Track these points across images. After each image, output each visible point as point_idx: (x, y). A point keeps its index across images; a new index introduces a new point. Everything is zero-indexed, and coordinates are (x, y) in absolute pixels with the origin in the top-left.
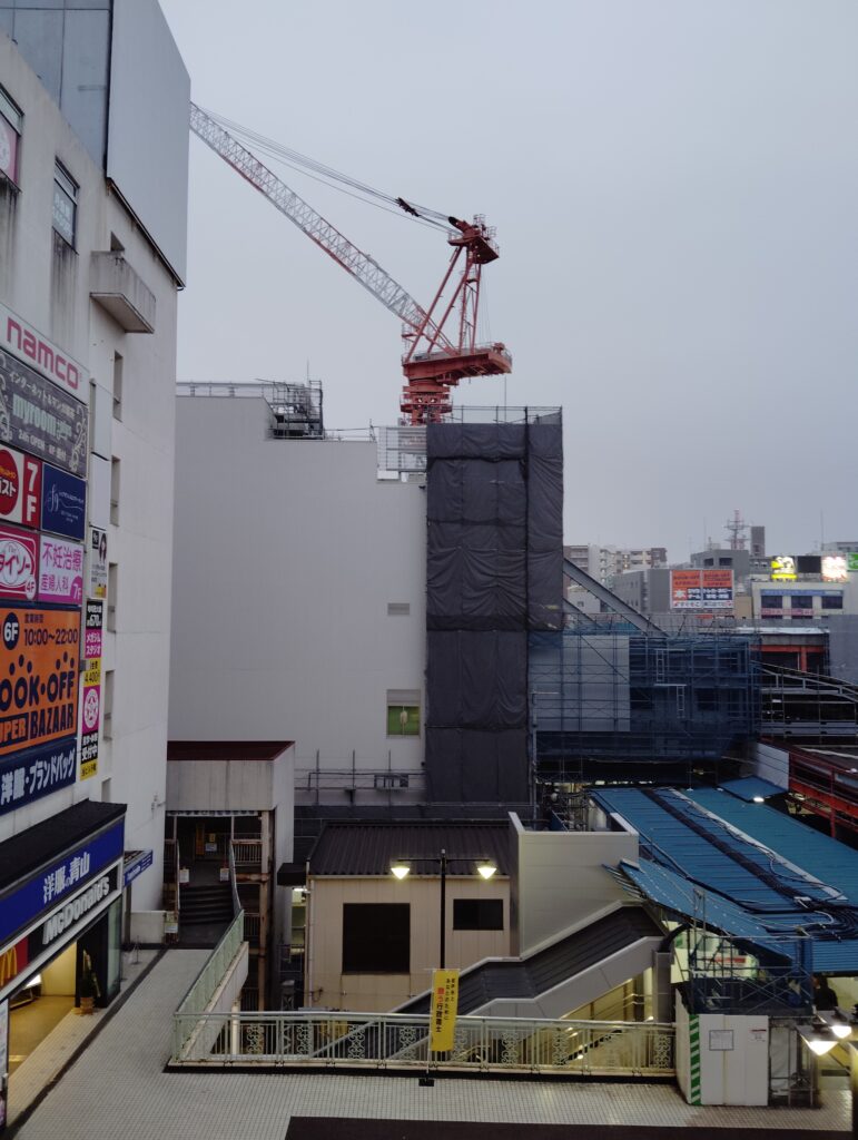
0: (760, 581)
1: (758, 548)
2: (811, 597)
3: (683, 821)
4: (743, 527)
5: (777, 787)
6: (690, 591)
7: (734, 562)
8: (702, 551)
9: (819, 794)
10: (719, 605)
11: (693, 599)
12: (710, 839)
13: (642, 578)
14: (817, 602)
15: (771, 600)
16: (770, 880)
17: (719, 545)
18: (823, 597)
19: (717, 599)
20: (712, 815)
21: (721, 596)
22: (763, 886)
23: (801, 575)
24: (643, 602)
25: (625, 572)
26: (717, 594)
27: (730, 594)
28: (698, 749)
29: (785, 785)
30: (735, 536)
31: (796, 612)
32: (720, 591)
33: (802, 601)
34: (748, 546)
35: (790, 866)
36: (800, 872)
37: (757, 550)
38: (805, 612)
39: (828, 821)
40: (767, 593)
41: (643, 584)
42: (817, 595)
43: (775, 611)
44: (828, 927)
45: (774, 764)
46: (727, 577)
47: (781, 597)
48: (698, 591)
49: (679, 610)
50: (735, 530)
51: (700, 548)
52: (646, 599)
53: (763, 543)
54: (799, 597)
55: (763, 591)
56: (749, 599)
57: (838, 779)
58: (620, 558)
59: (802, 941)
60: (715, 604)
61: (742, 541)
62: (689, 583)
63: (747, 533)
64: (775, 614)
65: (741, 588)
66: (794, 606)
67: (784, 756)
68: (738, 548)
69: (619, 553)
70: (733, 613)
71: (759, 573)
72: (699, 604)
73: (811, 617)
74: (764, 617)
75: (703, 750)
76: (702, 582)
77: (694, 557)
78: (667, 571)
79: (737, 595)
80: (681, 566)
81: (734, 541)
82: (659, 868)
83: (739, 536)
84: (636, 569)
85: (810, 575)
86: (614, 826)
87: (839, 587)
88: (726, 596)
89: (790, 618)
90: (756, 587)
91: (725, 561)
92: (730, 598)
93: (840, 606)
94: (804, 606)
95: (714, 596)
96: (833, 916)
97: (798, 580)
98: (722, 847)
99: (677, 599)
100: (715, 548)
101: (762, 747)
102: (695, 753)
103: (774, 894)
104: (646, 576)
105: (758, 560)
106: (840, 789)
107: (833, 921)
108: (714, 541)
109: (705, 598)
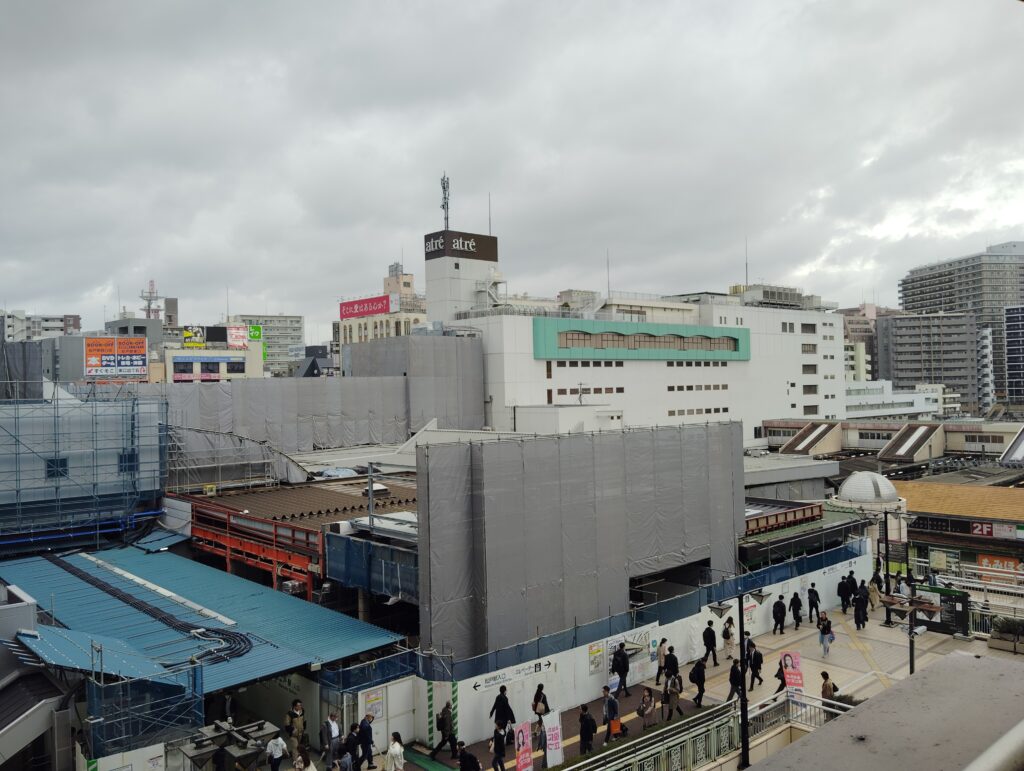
0: (172, 348)
1: (170, 318)
2: (218, 364)
3: (87, 581)
4: (157, 298)
5: (182, 535)
6: (104, 358)
7: (148, 331)
8: (117, 319)
9: (217, 535)
10: (133, 371)
11: (107, 366)
12: (114, 593)
13: (54, 346)
14: (223, 367)
15: (183, 367)
16: (168, 621)
17: (133, 314)
18: (228, 363)
19: (132, 365)
20: (118, 571)
21: (135, 363)
22: (162, 626)
23: (209, 344)
24: (55, 369)
25: (36, 338)
26: (131, 361)
27: (144, 361)
28: (106, 510)
29: (188, 532)
30: (149, 306)
31: (206, 376)
32: (134, 358)
33: (210, 367)
34: (162, 316)
35: (190, 604)
36: (198, 607)
37: (170, 320)
38: (213, 376)
39: (224, 558)
40: (179, 360)
41: (55, 351)
42: (224, 361)
43: (185, 376)
44: (219, 650)
45: (179, 516)
46: (141, 345)
47: (192, 363)
48: (112, 358)
49: (93, 377)
50: (150, 301)
51: (114, 316)
52: (57, 366)
53: (177, 313)
54: (208, 363)
55: (174, 358)
56: (163, 365)
57: (233, 520)
58: (30, 324)
59: (194, 669)
60: (129, 371)
61: (157, 311)
62: (103, 350)
63: (161, 304)
64: (187, 378)
65: (155, 355)
66: (203, 371)
67: (187, 507)
68: (152, 317)
69: (28, 319)
70: (147, 379)
71: (172, 341)
72: (114, 371)
73: (218, 381)
74: (175, 381)
75: (111, 510)
76: (116, 349)
77: (108, 325)
78: (81, 339)
79: (150, 362)
80: (95, 333)
81: (148, 311)
82: (60, 631)
83: (153, 306)
84: (46, 336)
85: (217, 344)
86: (13, 598)
87: (241, 354)
88: (141, 363)
89: (199, 382)
90: (170, 355)
91: (140, 330)
92: (144, 364)
93: (243, 371)
94: (212, 371)
95: (128, 363)
96: (224, 640)
97: (207, 348)
98: (126, 599)
99: (91, 366)
100: (128, 316)
101: (167, 501)
102: (102, 514)
103: (172, 632)
104: (57, 344)
105: (172, 330)
106: (235, 530)
107: (224, 644)
108: (127, 310)
109: (119, 365)
